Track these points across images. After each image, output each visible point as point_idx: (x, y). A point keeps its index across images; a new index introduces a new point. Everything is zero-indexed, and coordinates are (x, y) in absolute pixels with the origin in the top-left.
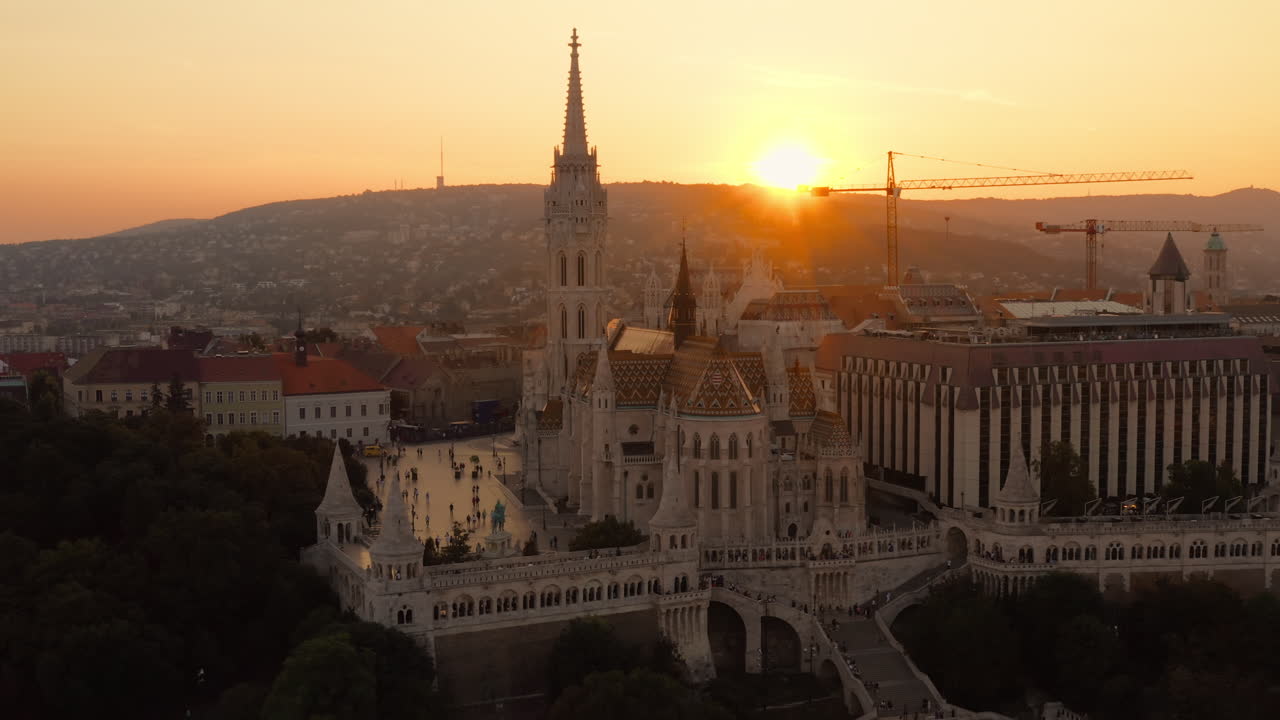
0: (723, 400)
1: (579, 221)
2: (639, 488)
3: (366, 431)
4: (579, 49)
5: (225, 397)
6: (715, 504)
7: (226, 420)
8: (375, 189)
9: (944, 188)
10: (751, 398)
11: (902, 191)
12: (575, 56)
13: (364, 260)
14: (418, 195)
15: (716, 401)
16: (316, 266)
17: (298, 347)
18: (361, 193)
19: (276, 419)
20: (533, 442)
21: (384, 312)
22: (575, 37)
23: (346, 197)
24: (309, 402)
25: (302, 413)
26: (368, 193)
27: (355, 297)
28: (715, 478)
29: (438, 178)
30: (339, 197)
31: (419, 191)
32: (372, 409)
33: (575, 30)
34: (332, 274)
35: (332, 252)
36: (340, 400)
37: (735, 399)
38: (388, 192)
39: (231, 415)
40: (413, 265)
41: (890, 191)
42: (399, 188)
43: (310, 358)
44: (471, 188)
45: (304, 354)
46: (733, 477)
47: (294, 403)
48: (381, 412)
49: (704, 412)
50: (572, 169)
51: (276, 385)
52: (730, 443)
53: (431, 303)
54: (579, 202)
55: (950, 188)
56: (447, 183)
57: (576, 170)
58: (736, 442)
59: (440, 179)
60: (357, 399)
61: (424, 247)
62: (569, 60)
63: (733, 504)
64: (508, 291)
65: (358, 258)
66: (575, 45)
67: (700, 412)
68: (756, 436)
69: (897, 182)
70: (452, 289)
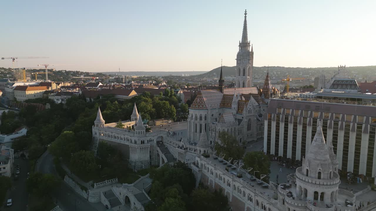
4: (247, 15)
12: (245, 17)
22: (246, 12)
33: (246, 10)
37: (202, 106)
62: (244, 18)
66: (246, 14)
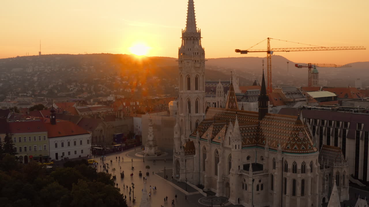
0: (299, 146)
1: (197, 62)
2: (258, 186)
3: (82, 152)
5: (22, 139)
6: (294, 193)
7: (23, 149)
8: (20, 56)
9: (287, 51)
10: (312, 144)
11: (274, 52)
13: (20, 77)
14: (34, 57)
15: (296, 146)
16: (5, 79)
17: (52, 117)
18: (16, 57)
19: (45, 149)
20: (183, 161)
21: (30, 94)
23: (11, 58)
24: (59, 140)
25: (56, 146)
26: (18, 57)
27: (20, 89)
28: (294, 181)
29: (39, 52)
30: (9, 58)
31: (34, 56)
32: (85, 142)
34: (10, 82)
35: (9, 75)
36: (72, 139)
37: (305, 145)
38: (24, 56)
39: (25, 148)
40: (35, 79)
41: (269, 52)
42: (27, 55)
43: (57, 121)
44: (50, 55)
45: (55, 119)
46: (303, 181)
47: (52, 141)
48: (88, 143)
49: (290, 151)
50: (192, 38)
51: (45, 134)
52: (302, 166)
53: (45, 91)
54: (197, 53)
55: (289, 51)
56: (42, 54)
57: (194, 39)
58: (305, 166)
59: (40, 53)
60: (78, 138)
61: (38, 73)
63: (303, 193)
64: (69, 87)
65: (18, 77)
67: (288, 151)
68: (314, 162)
69: (271, 48)
70: (50, 86)
